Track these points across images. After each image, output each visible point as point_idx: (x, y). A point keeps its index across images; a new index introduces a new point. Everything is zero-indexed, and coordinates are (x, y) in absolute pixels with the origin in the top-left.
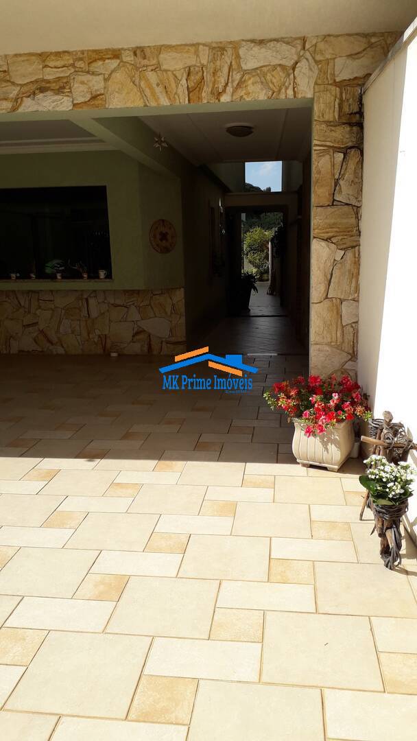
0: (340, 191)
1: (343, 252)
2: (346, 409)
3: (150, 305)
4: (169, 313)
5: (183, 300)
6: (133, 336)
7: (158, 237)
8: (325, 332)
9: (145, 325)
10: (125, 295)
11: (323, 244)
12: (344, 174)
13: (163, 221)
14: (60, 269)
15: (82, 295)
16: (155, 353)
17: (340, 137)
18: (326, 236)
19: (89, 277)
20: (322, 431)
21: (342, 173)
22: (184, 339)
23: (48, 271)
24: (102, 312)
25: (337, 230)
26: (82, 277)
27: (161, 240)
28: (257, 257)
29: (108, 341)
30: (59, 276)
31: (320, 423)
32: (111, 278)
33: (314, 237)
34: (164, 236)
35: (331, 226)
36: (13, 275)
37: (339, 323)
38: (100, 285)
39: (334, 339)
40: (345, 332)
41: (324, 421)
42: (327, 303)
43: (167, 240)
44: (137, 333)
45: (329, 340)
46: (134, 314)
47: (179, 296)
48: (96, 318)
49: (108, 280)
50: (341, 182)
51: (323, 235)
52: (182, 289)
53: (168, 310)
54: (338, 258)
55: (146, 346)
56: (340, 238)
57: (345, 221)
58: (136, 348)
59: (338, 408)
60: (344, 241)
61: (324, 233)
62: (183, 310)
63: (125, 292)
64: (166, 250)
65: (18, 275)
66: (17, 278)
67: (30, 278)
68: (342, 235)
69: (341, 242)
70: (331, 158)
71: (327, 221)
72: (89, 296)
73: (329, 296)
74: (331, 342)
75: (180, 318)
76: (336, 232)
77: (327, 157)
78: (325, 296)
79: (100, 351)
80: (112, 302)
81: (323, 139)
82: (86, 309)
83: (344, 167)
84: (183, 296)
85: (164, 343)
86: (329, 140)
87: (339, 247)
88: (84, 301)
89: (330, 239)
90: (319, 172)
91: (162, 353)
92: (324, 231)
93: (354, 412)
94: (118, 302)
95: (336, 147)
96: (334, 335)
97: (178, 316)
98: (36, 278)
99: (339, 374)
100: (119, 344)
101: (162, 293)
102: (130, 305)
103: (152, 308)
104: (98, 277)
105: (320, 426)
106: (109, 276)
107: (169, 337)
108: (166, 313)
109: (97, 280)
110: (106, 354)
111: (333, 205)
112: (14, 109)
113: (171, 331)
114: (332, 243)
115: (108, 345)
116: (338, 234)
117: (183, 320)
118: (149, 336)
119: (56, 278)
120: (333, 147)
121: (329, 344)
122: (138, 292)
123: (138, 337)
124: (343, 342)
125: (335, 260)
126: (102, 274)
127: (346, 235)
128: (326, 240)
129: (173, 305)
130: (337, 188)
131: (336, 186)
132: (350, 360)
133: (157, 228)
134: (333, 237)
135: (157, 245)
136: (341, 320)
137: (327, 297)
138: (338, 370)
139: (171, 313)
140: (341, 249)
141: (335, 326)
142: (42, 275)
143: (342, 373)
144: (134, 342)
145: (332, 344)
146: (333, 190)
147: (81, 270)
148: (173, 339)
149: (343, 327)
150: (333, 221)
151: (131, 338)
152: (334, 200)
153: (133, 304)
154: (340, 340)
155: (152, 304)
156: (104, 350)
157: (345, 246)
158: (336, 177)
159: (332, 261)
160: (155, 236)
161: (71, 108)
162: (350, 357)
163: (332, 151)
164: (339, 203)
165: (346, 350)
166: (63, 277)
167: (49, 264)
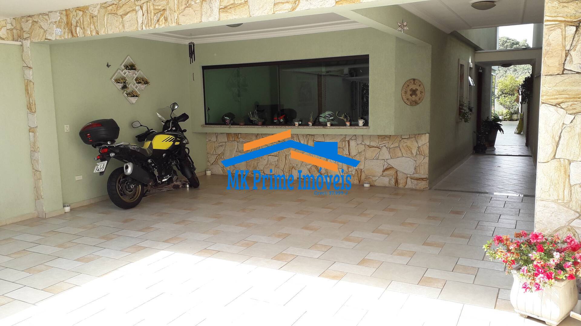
0: (571, 61)
1: (573, 117)
2: (568, 269)
3: (399, 147)
4: (415, 155)
5: (428, 144)
6: (384, 171)
7: (409, 93)
8: (551, 190)
9: (393, 163)
10: (379, 138)
11: (553, 108)
12: (576, 46)
13: (414, 80)
14: (330, 118)
15: (345, 138)
16: (401, 186)
17: (573, 12)
18: (555, 102)
19: (351, 125)
20: (538, 289)
21: (574, 44)
22: (426, 176)
23: (322, 120)
24: (360, 151)
25: (567, 96)
26: (345, 125)
27: (411, 95)
28: (508, 100)
29: (363, 175)
30: (329, 124)
31: (538, 281)
32: (368, 125)
33: (543, 103)
34: (414, 92)
35: (560, 93)
36: (297, 123)
37: (567, 182)
38: (360, 130)
39: (561, 197)
40: (573, 191)
41: (542, 279)
42: (554, 163)
43: (416, 95)
44: (387, 169)
45: (556, 198)
46: (385, 153)
47: (425, 140)
48: (355, 156)
49: (365, 127)
50: (572, 53)
51: (552, 101)
52: (428, 135)
53: (414, 152)
54: (568, 122)
55: (393, 180)
56: (570, 103)
57: (575, 88)
58: (385, 181)
59: (560, 267)
60: (574, 107)
61: (552, 99)
62: (427, 151)
63: (379, 136)
64: (416, 103)
65: (300, 123)
66: (299, 125)
67: (308, 125)
68: (572, 101)
69: (571, 108)
70: (562, 32)
71: (556, 88)
72: (351, 139)
73: (556, 157)
74: (557, 200)
75: (424, 158)
76: (567, 98)
77: (559, 31)
78: (552, 155)
79: (356, 182)
80: (368, 144)
81: (555, 14)
82: (348, 149)
83: (576, 39)
84: (427, 140)
85: (409, 179)
86: (561, 15)
87: (569, 112)
88: (347, 142)
89: (559, 104)
90: (549, 45)
91: (406, 187)
92: (553, 97)
93: (576, 273)
94: (373, 144)
95: (568, 22)
96: (561, 193)
97: (423, 157)
98: (313, 125)
99: (565, 230)
100: (371, 177)
101: (409, 138)
102: (382, 147)
103: (400, 150)
104: (357, 125)
105: (537, 284)
106: (366, 124)
107: (414, 173)
108: (412, 154)
109: (357, 127)
110: (361, 185)
111: (563, 74)
112: (293, 9)
113: (415, 169)
114: (562, 108)
115: (363, 177)
116: (568, 100)
117: (427, 160)
118: (397, 172)
119: (326, 125)
120: (565, 21)
121: (555, 201)
122: (389, 137)
123: (387, 172)
124: (571, 200)
125: (563, 124)
126: (361, 122)
127: (576, 101)
128: (555, 106)
129: (419, 147)
130: (568, 58)
131: (566, 56)
132: (578, 218)
133: (408, 86)
134: (562, 102)
135: (408, 99)
136: (569, 180)
137: (554, 157)
138: (564, 227)
139: (417, 154)
140: (571, 114)
141: (562, 185)
142: (317, 123)
143: (569, 230)
144: (384, 176)
145: (559, 201)
146: (564, 60)
147: (345, 120)
148: (417, 176)
149: (571, 186)
150: (562, 88)
151: (381, 172)
152: (564, 69)
153: (385, 146)
154: (567, 198)
155: (401, 146)
156: (359, 182)
157: (575, 111)
158: (568, 48)
159: (561, 124)
160: (406, 92)
161: (334, 5)
162: (578, 215)
163: (563, 25)
164: (570, 72)
165: (574, 208)
166: (332, 125)
167: (322, 115)
